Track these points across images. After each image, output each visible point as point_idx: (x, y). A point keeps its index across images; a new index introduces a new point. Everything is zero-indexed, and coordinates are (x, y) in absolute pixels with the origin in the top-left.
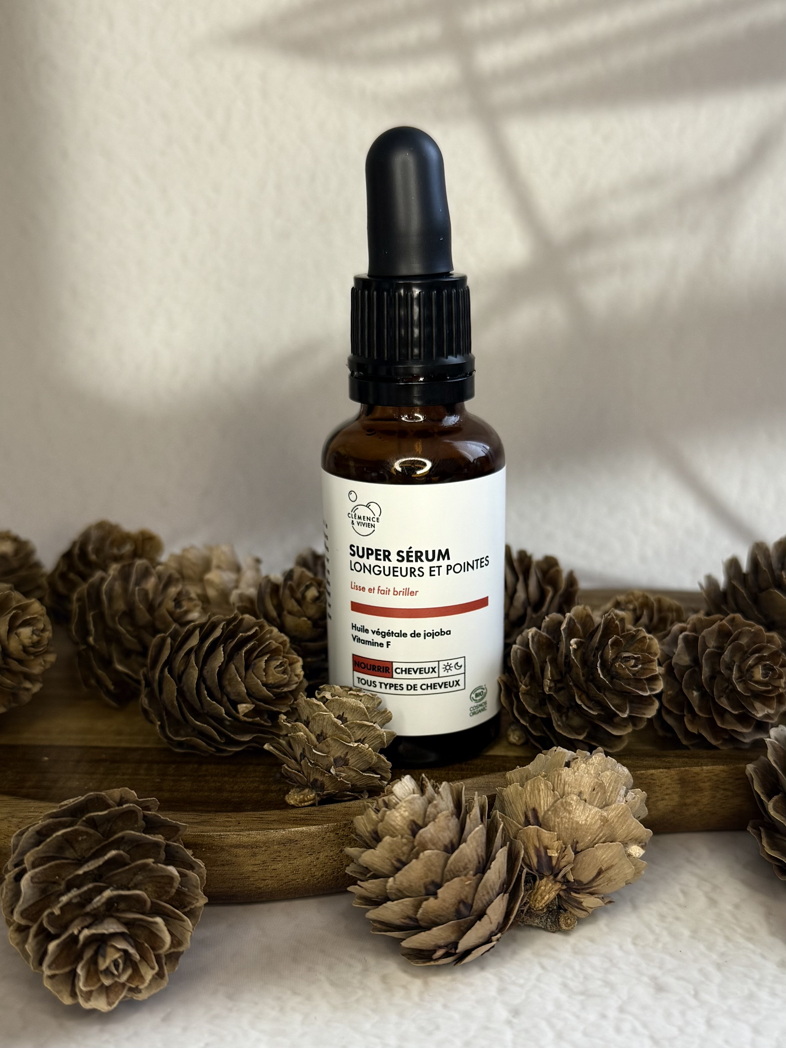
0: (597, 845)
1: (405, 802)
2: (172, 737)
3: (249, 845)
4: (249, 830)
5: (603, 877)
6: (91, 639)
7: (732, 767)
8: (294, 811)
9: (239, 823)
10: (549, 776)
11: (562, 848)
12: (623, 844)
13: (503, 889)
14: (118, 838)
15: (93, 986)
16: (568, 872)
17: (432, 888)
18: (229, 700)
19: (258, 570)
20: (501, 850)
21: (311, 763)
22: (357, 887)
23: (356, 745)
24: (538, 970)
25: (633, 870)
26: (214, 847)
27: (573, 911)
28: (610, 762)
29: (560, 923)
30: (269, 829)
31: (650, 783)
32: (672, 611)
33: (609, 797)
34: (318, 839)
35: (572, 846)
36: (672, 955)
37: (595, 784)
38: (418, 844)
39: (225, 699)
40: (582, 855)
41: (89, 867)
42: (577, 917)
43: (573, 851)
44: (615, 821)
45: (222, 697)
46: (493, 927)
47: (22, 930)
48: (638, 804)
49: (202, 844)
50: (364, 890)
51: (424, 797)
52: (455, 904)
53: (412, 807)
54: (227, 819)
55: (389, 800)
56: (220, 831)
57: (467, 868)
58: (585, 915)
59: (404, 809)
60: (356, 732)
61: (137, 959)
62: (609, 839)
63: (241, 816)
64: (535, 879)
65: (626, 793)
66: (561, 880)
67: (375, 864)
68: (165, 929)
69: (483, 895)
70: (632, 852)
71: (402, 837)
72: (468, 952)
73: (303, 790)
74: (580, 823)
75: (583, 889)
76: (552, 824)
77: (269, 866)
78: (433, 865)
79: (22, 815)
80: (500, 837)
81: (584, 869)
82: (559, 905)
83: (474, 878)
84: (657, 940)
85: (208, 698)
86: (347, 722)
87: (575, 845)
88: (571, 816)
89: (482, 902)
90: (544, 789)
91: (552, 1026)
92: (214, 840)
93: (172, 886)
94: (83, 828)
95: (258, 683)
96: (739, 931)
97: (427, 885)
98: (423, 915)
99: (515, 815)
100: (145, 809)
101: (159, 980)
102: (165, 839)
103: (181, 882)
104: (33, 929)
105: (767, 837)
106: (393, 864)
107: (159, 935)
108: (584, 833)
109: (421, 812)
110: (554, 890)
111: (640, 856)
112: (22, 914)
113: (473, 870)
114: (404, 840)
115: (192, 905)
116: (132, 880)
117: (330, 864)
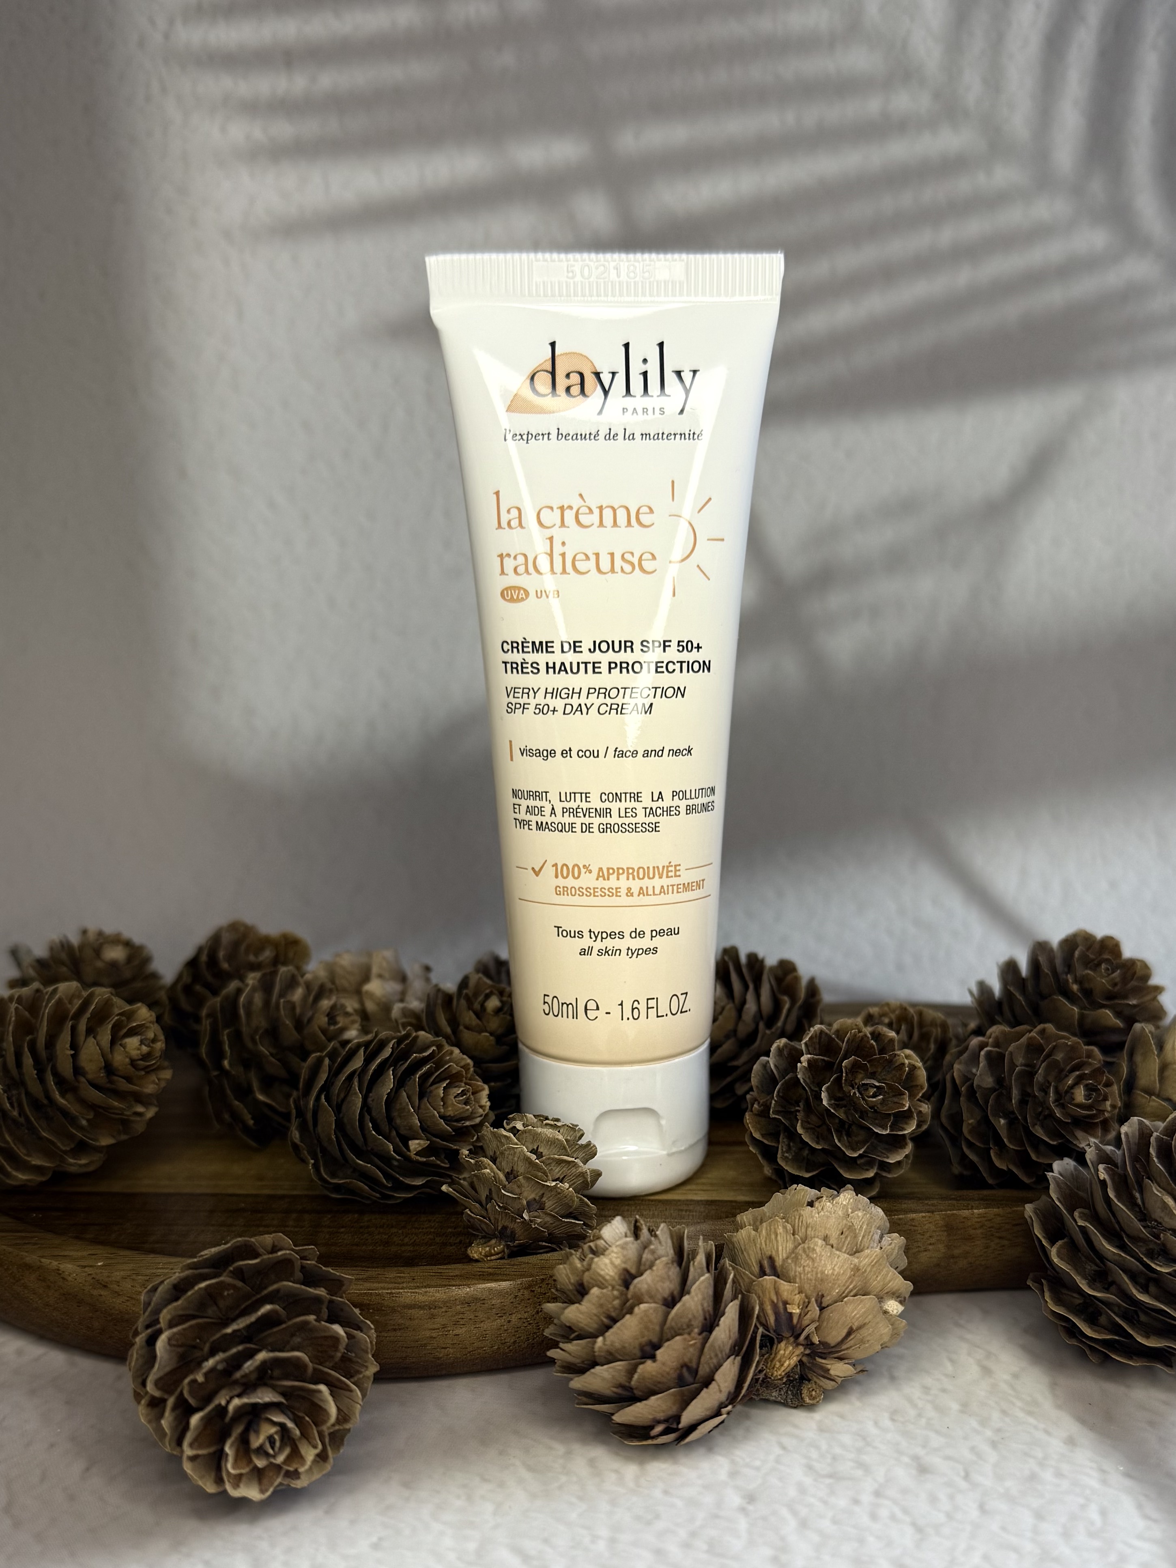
0: (846, 1299)
1: (617, 1246)
2: (328, 1179)
3: (426, 1305)
4: (425, 1287)
5: (852, 1339)
6: (226, 1063)
8: (479, 1264)
9: (413, 1279)
10: (789, 1217)
11: (804, 1302)
12: (878, 1299)
13: (735, 1350)
14: (273, 1291)
15: (243, 1468)
16: (812, 1332)
17: (648, 1349)
18: (398, 1134)
19: (428, 980)
20: (731, 1304)
21: (499, 1206)
22: (558, 1350)
23: (554, 1184)
24: (777, 1451)
25: (890, 1330)
27: (819, 1381)
28: (861, 1201)
29: (803, 1396)
30: (450, 1286)
31: (909, 1230)
32: (936, 1025)
33: (861, 1242)
34: (510, 1297)
35: (816, 1301)
36: (937, 1432)
37: (843, 1226)
38: (633, 1297)
39: (394, 1133)
40: (829, 1311)
41: (238, 1324)
42: (824, 1389)
43: (818, 1307)
44: (868, 1270)
45: (390, 1131)
46: (723, 1397)
47: (156, 1404)
48: (895, 1252)
49: (369, 1304)
50: (568, 1355)
51: (639, 1241)
52: (677, 1368)
53: (625, 1253)
54: (399, 1275)
55: (596, 1246)
56: (391, 1289)
57: (692, 1325)
58: (833, 1387)
59: (615, 1255)
60: (554, 1169)
61: (296, 1435)
62: (860, 1292)
63: (416, 1271)
64: (771, 1342)
65: (881, 1237)
66: (803, 1343)
67: (581, 1322)
68: (330, 1399)
69: (711, 1358)
70: (888, 1308)
71: (613, 1288)
72: (692, 1428)
73: (489, 1241)
74: (826, 1272)
75: (830, 1353)
76: (792, 1274)
77: (450, 1331)
78: (650, 1321)
79: (148, 1272)
80: (730, 1290)
81: (831, 1328)
82: (801, 1375)
83: (700, 1337)
84: (920, 1415)
85: (373, 1132)
86: (542, 1157)
87: (820, 1299)
88: (816, 1265)
89: (710, 1366)
90: (782, 1233)
91: (795, 1513)
92: (384, 1299)
93: (336, 1350)
94: (229, 1280)
95: (434, 1115)
96: (1019, 1403)
97: (644, 1346)
98: (639, 1382)
99: (748, 1264)
100: (302, 1258)
101: (322, 1463)
102: (328, 1294)
103: (347, 1345)
104: (171, 1402)
105: (1051, 1290)
106: (602, 1321)
107: (324, 1406)
108: (830, 1285)
109: (636, 1259)
110: (794, 1354)
111: (900, 1311)
112: (157, 1383)
113: (698, 1327)
114: (615, 1293)
115: (362, 1373)
116: (288, 1342)
117: (523, 1328)
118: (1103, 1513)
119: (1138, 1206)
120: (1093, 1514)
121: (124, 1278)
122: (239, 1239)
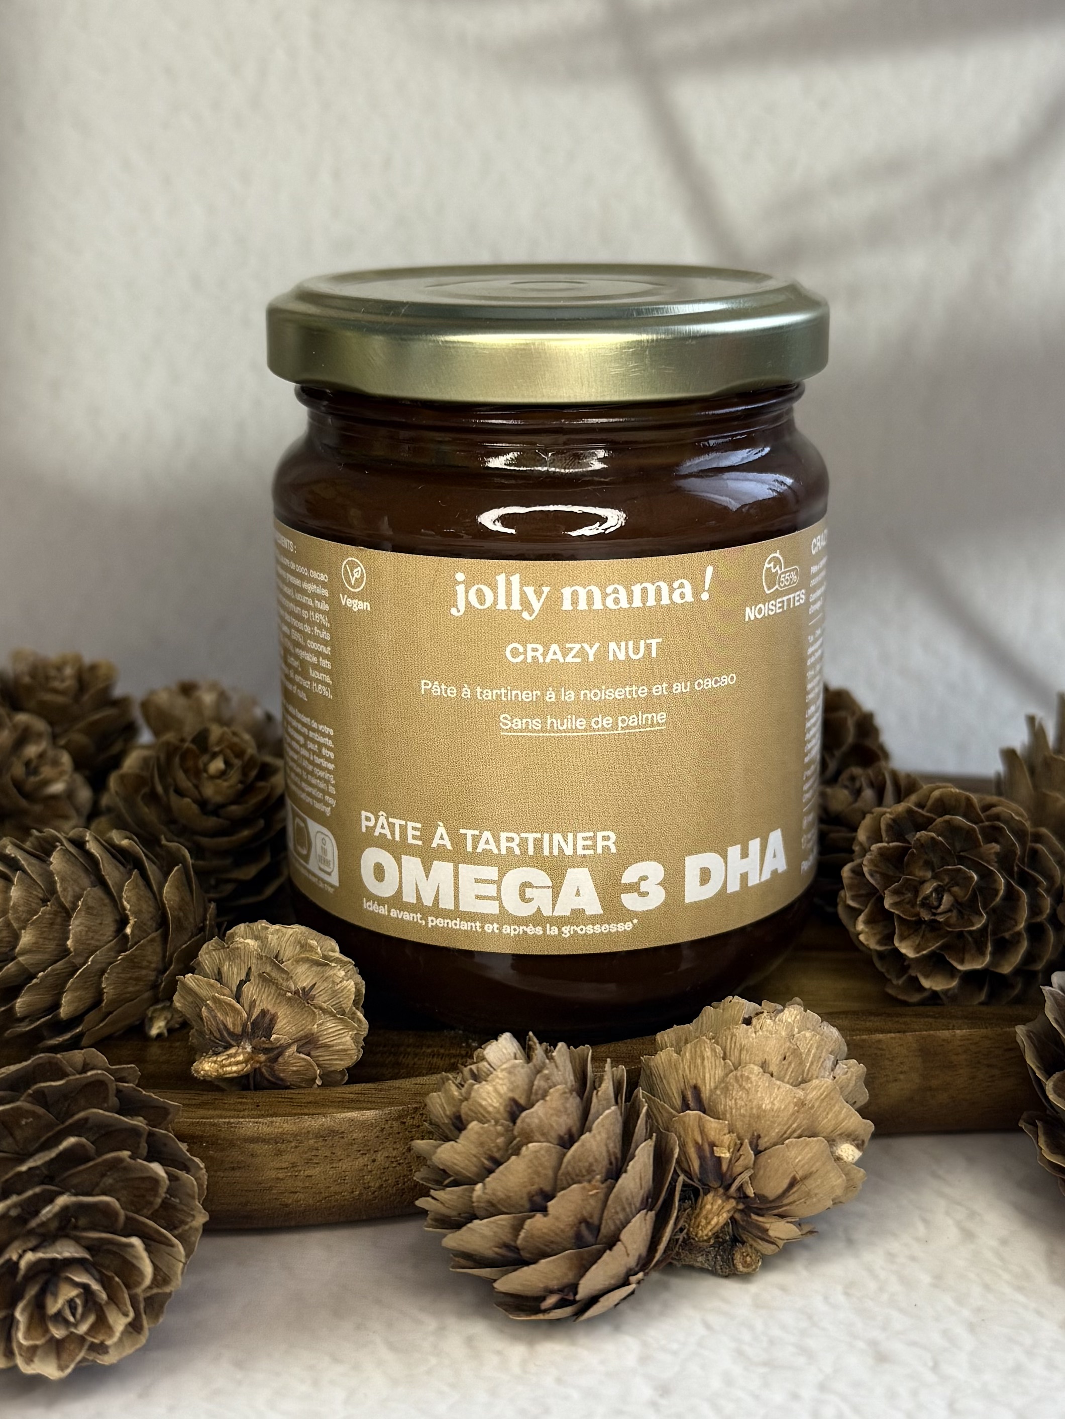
0: (787, 1142)
1: (502, 1070)
3: (272, 1139)
4: (272, 1116)
5: (796, 1191)
9: (258, 1106)
10: (719, 1037)
11: (736, 1144)
12: (828, 1141)
13: (648, 1203)
14: (80, 1120)
15: (37, 1339)
16: (746, 1182)
17: (538, 1199)
20: (644, 1144)
22: (429, 1199)
24: (701, 1331)
25: (843, 1181)
26: (219, 1141)
27: (755, 1245)
28: (810, 1019)
29: (735, 1262)
30: (302, 1114)
33: (808, 1070)
34: (375, 1130)
35: (751, 1144)
36: (902, 1311)
37: (786, 1050)
38: (520, 1134)
40: (766, 1156)
41: (36, 1161)
42: (762, 1254)
43: (752, 1149)
44: (817, 1105)
46: (632, 1261)
48: (853, 1083)
49: (202, 1137)
50: (439, 1205)
51: (530, 1064)
52: (575, 1225)
53: (513, 1079)
54: (240, 1100)
55: (478, 1069)
56: (230, 1117)
57: (593, 1171)
58: (774, 1251)
59: (500, 1082)
61: (102, 1300)
62: (806, 1133)
63: (261, 1096)
64: (695, 1194)
65: (836, 1063)
66: (735, 1195)
67: (455, 1164)
68: (144, 1255)
69: (617, 1213)
70: (841, 1154)
71: (497, 1122)
72: (593, 1300)
74: (764, 1107)
75: (769, 1208)
76: (721, 1108)
77: (300, 1171)
78: (541, 1165)
80: (644, 1127)
81: (769, 1177)
82: (734, 1235)
83: (603, 1186)
84: (881, 1289)
87: (755, 1141)
88: (750, 1098)
89: (614, 1222)
90: (710, 1057)
91: (717, 1409)
92: (220, 1131)
93: (156, 1194)
94: (27, 1106)
96: (1006, 1276)
97: (533, 1196)
98: (527, 1241)
99: (667, 1095)
100: (118, 1080)
101: (135, 1334)
102: (147, 1125)
103: (168, 1189)
105: (1047, 1134)
106: (483, 1164)
107: (138, 1265)
108: (768, 1122)
109: (526, 1087)
110: (725, 1209)
111: (855, 1160)
113: (600, 1173)
114: (499, 1128)
115: (186, 1223)
116: (97, 1184)
117: (391, 1169)
122: (42, 1055)
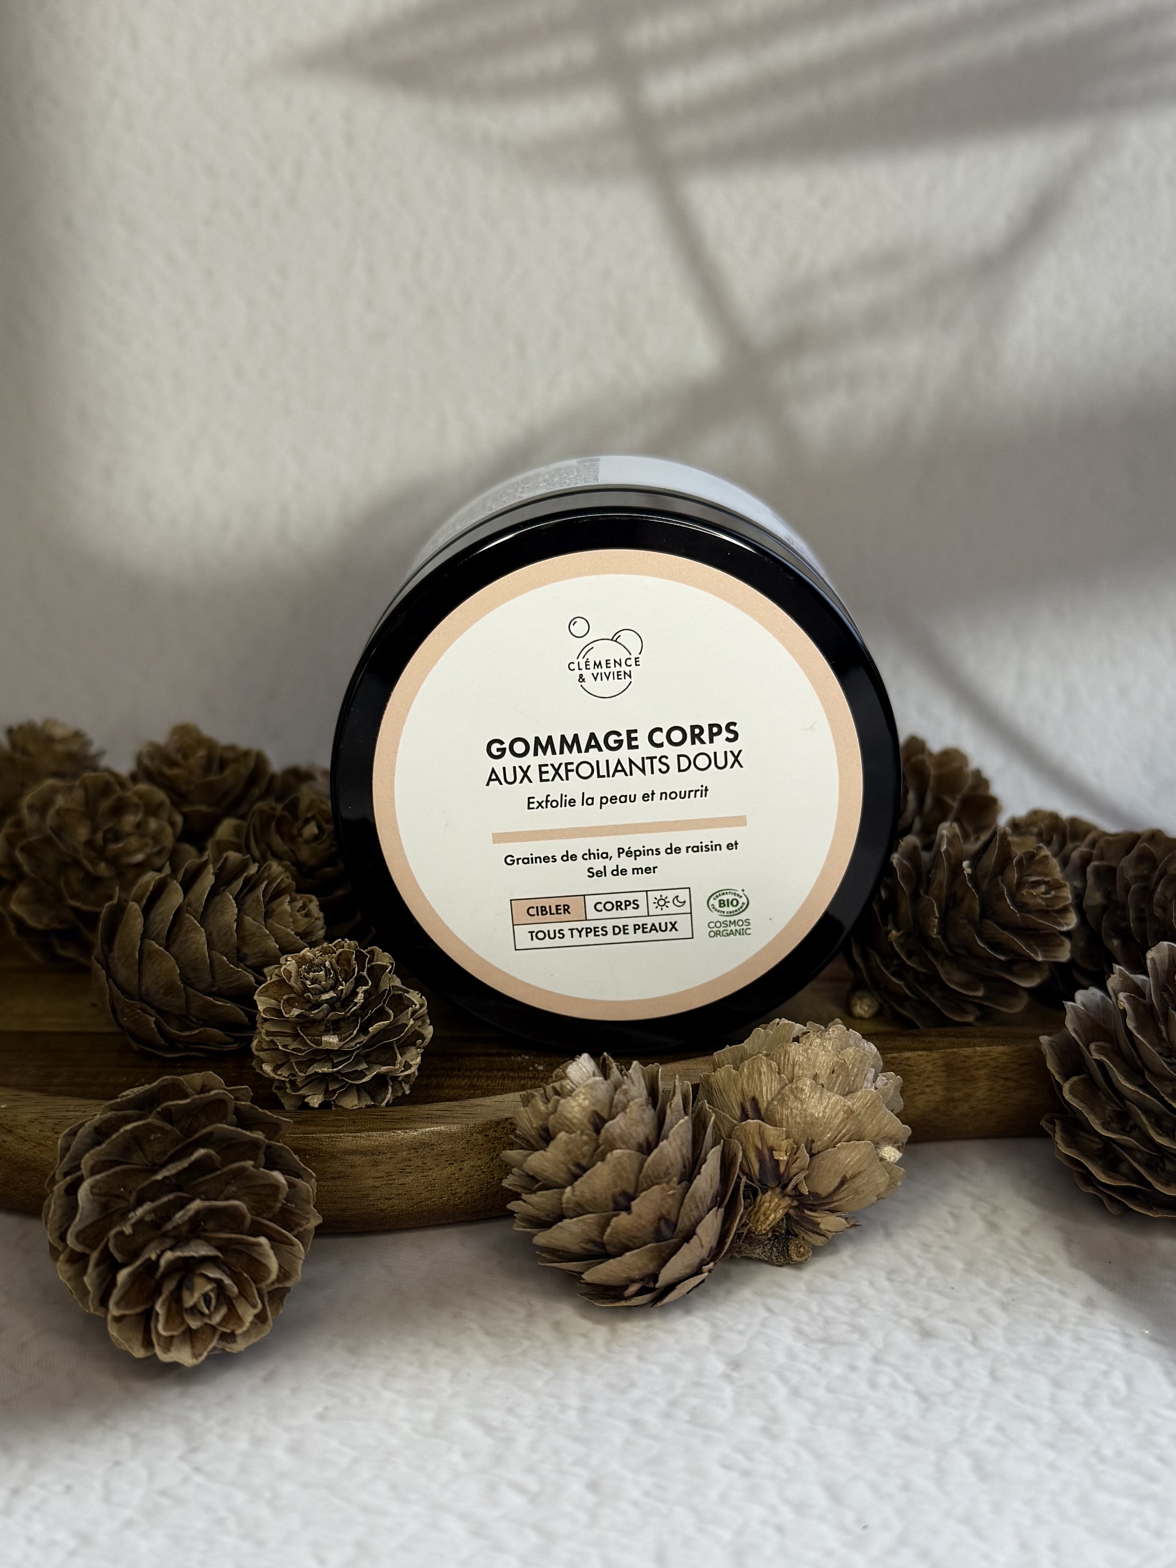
0: (838, 1145)
1: (584, 1087)
3: (369, 1151)
4: (368, 1131)
5: (847, 1188)
7: (1016, 1048)
9: (354, 1122)
10: (773, 1054)
11: (792, 1148)
12: (874, 1144)
13: (717, 1200)
14: (206, 1134)
15: (174, 1330)
16: (801, 1182)
17: (622, 1201)
20: (712, 1151)
22: (520, 1202)
24: (763, 1313)
25: (887, 1179)
26: (324, 1154)
27: (806, 1237)
28: (852, 1036)
29: (790, 1252)
30: (395, 1129)
31: (905, 1070)
33: (854, 1081)
34: (462, 1143)
35: (806, 1148)
36: (940, 1293)
37: (834, 1064)
38: (603, 1144)
40: (820, 1158)
41: (169, 1170)
42: (813, 1245)
43: (808, 1153)
44: (863, 1112)
46: (704, 1253)
47: (78, 1260)
48: (892, 1091)
49: (305, 1150)
50: (530, 1207)
51: (609, 1081)
52: (654, 1221)
53: (594, 1093)
54: (338, 1117)
55: (562, 1087)
56: (330, 1132)
57: (670, 1174)
58: (822, 1242)
59: (582, 1097)
61: (233, 1293)
62: (854, 1137)
64: (755, 1193)
65: (876, 1077)
66: (791, 1193)
67: (544, 1171)
68: (271, 1253)
69: (691, 1211)
70: (885, 1155)
71: (582, 1133)
72: (670, 1287)
74: (816, 1115)
75: (821, 1205)
76: (778, 1117)
77: (395, 1180)
78: (624, 1170)
79: (58, 1114)
80: (711, 1135)
81: (822, 1177)
82: (788, 1229)
83: (679, 1186)
84: (920, 1275)
87: (809, 1145)
88: (805, 1106)
89: (690, 1220)
90: (766, 1072)
91: (784, 1380)
93: (276, 1200)
94: (158, 1122)
96: (1030, 1262)
97: (616, 1197)
98: (612, 1237)
99: (728, 1107)
100: (236, 1099)
101: (260, 1324)
102: (265, 1138)
103: (288, 1195)
104: (94, 1256)
105: (1064, 1130)
106: (570, 1170)
107: (263, 1261)
108: (821, 1129)
109: (607, 1101)
110: (781, 1207)
111: (897, 1160)
112: (78, 1236)
113: (676, 1176)
114: (585, 1138)
115: (301, 1226)
116: (222, 1191)
117: (476, 1177)
118: (1129, 1381)
119: (1163, 1039)
120: (1117, 1381)
121: (31, 1122)
122: (167, 1077)
